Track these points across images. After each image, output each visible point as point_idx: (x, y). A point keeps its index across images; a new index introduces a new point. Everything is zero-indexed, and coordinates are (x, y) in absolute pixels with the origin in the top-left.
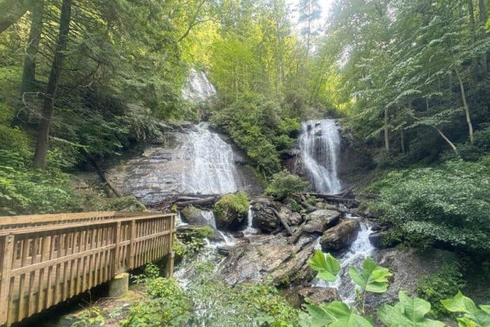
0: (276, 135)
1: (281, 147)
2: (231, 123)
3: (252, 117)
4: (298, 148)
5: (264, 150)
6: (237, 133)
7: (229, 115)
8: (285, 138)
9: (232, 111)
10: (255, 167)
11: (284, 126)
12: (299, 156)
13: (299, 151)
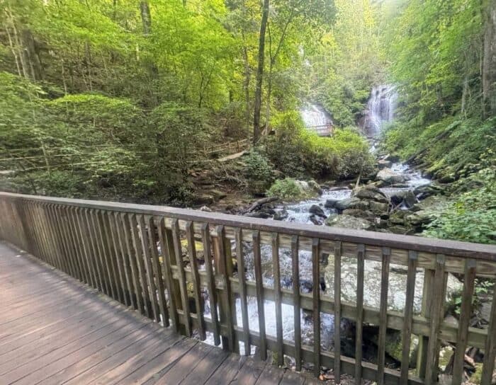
0: (352, 103)
1: (355, 110)
2: (324, 97)
3: (336, 93)
4: (368, 109)
5: (344, 114)
6: (327, 104)
7: (322, 92)
8: (358, 105)
9: (323, 89)
10: (339, 125)
11: (357, 96)
12: (367, 115)
13: (368, 111)
